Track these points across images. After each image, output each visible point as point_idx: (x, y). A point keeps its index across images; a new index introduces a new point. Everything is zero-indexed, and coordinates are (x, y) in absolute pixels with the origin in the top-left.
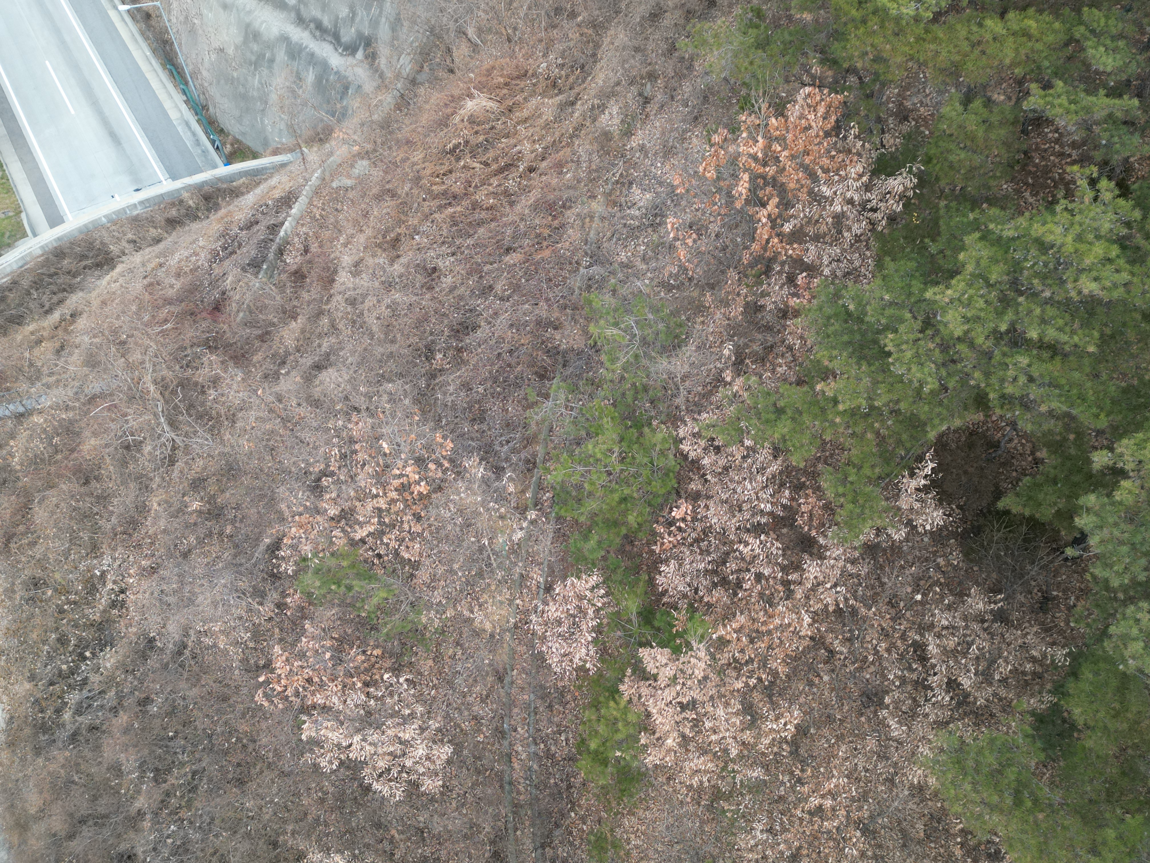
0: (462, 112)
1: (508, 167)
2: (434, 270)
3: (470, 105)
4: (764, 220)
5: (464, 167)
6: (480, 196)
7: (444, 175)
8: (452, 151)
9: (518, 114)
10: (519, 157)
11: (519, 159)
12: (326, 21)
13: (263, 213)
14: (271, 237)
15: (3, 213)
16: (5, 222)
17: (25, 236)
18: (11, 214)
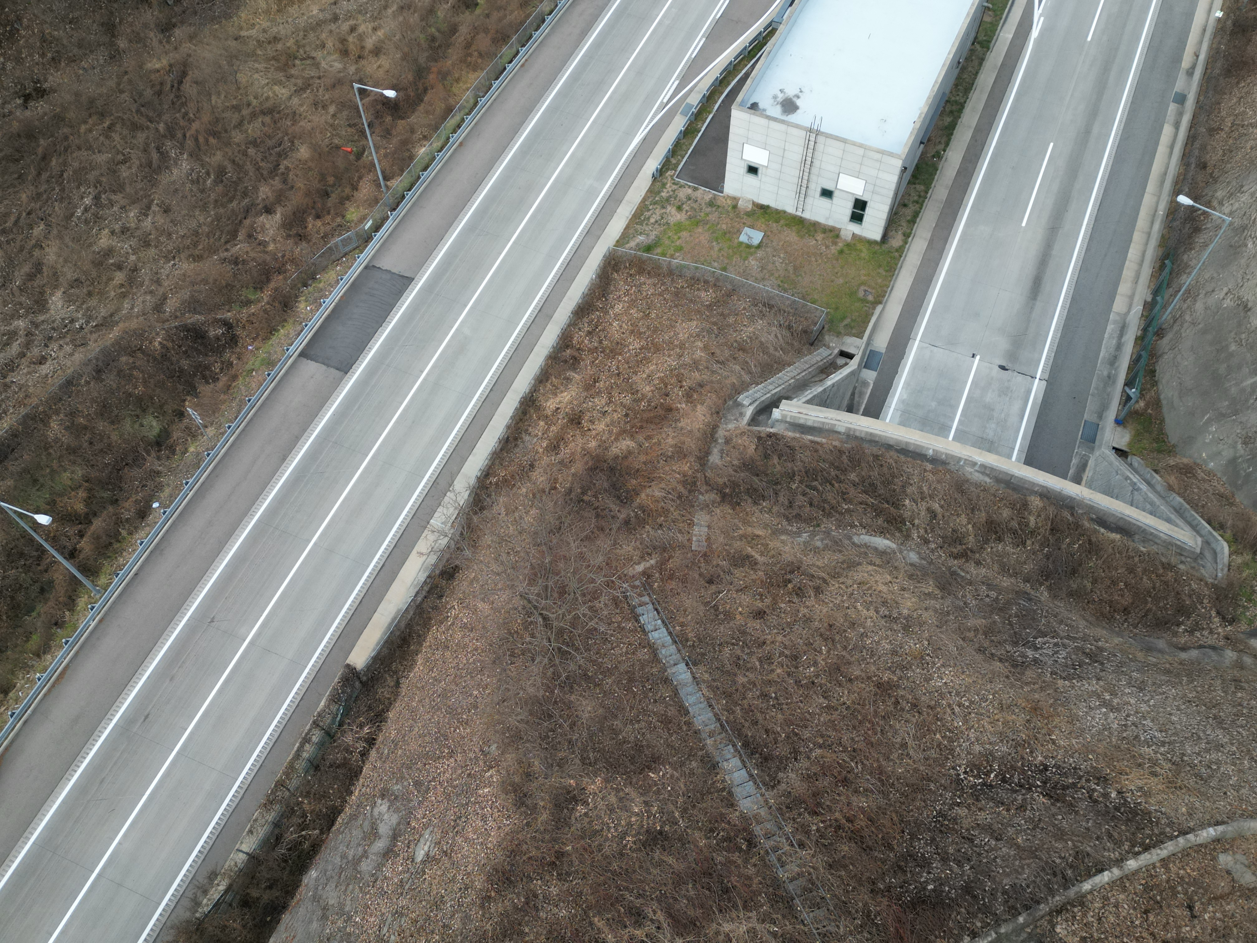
15: (865, 291)
16: (858, 304)
17: (860, 336)
18: (870, 298)
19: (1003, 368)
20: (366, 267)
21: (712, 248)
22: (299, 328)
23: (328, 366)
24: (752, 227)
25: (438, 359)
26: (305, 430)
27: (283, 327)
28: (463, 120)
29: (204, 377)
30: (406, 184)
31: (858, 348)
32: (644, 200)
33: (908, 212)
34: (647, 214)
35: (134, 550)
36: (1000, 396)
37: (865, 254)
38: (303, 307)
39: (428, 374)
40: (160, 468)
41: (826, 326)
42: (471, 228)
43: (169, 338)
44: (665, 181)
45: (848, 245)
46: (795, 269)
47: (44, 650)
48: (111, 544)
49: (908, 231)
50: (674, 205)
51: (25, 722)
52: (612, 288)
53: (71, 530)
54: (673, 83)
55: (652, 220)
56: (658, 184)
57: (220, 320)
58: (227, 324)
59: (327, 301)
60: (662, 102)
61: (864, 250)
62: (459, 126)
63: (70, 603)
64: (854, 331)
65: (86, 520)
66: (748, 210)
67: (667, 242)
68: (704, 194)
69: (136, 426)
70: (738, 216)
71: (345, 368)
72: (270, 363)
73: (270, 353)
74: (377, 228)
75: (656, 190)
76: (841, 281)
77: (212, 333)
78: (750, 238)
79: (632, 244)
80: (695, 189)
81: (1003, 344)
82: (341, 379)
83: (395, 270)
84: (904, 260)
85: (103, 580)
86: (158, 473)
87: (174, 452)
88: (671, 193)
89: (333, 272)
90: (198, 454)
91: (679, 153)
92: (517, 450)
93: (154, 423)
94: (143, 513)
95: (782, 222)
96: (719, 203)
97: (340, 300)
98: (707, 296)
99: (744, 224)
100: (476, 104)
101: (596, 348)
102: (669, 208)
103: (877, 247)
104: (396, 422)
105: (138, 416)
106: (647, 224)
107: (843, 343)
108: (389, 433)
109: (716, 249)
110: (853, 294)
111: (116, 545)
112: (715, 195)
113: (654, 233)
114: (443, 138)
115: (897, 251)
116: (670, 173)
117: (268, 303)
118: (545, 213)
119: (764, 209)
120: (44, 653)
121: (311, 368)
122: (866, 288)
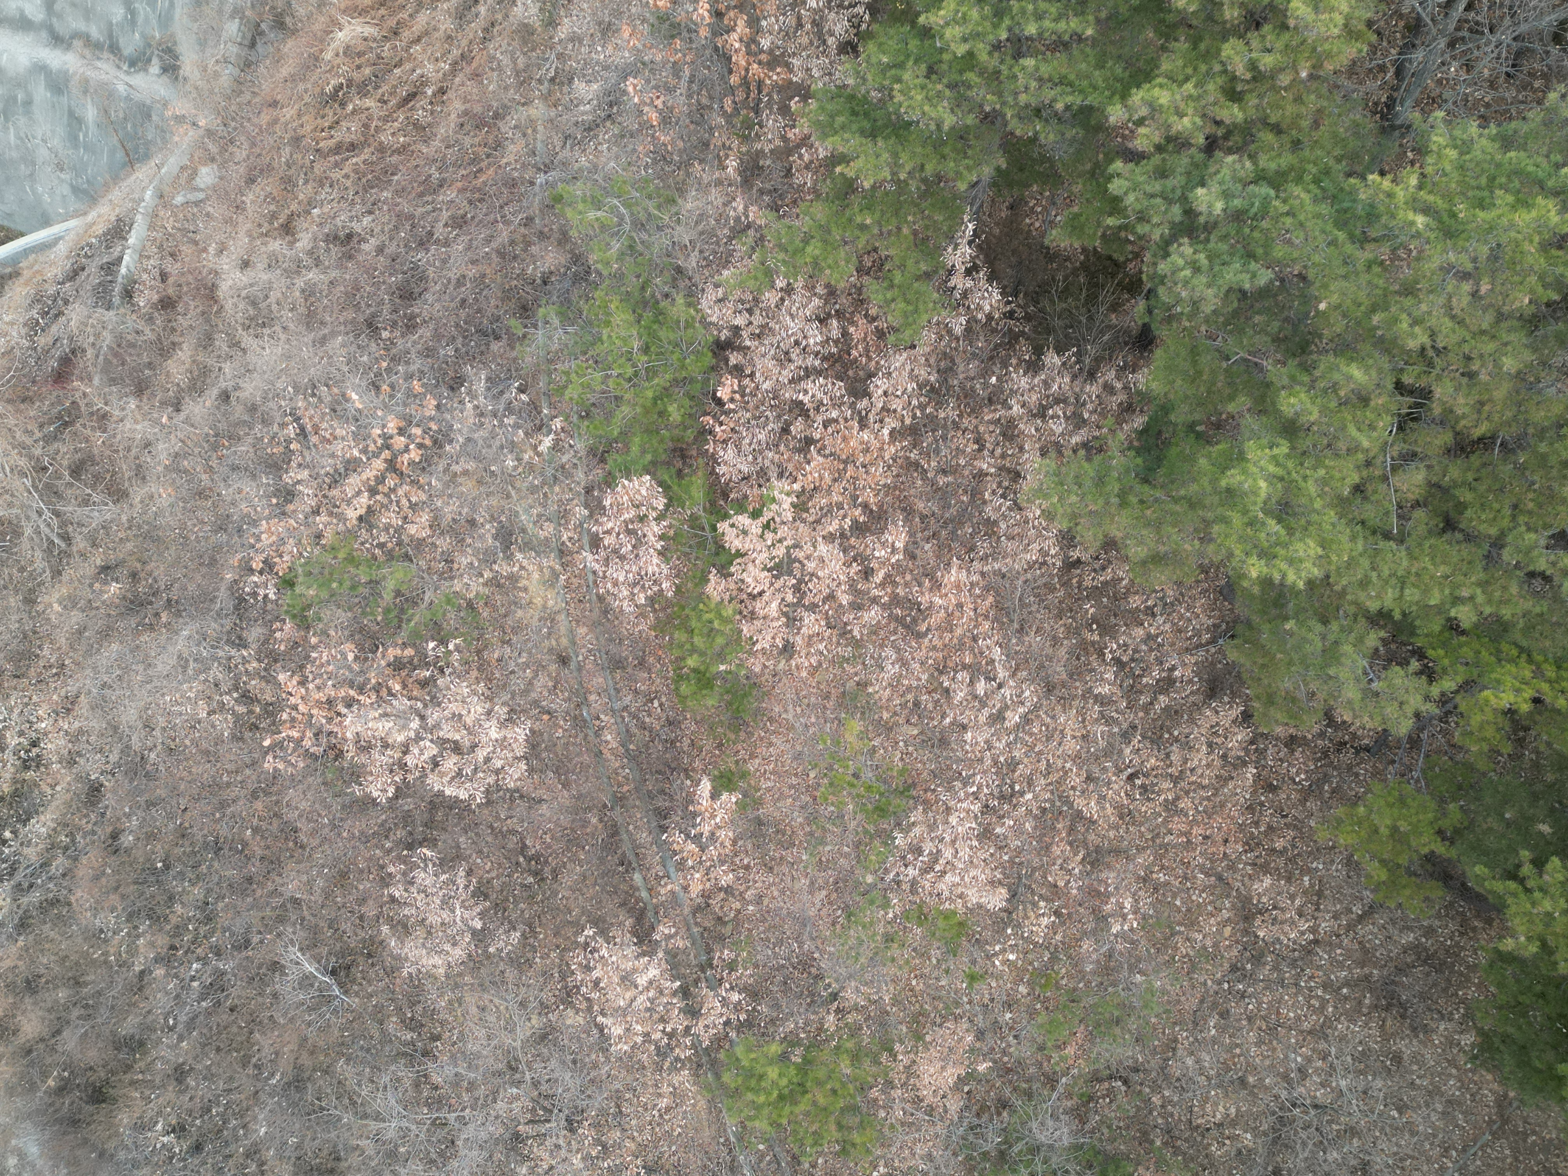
0: (333, 46)
1: (412, 96)
2: (349, 236)
3: (341, 36)
4: (737, 45)
5: (354, 111)
6: (385, 138)
7: (330, 128)
8: (334, 96)
9: (406, 35)
10: (424, 82)
11: (424, 84)
12: (95, 32)
13: (86, 256)
14: (109, 278)
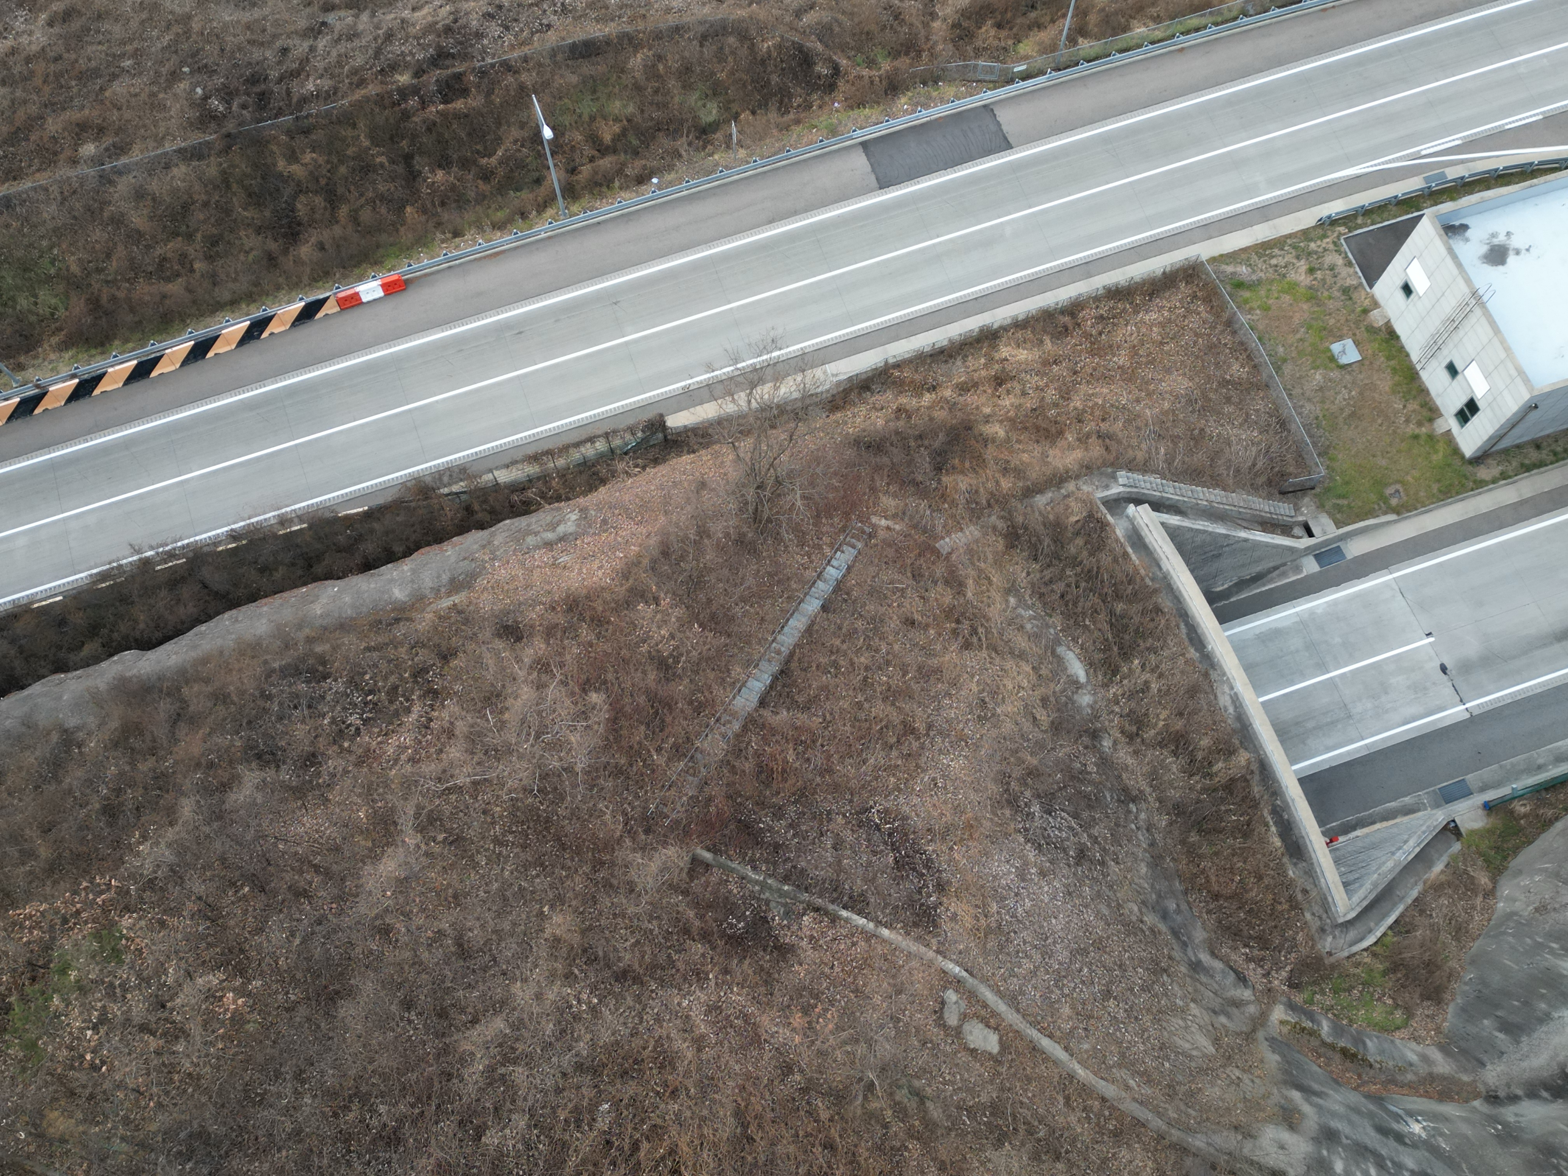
15: (1397, 491)
16: (1373, 497)
17: (1339, 524)
18: (1394, 502)
19: (1444, 669)
20: (985, 106)
21: (1295, 331)
22: (881, 119)
23: (873, 170)
24: (1357, 344)
25: (961, 237)
26: (806, 211)
27: (872, 107)
28: (1205, 27)
29: (781, 102)
30: (1092, 53)
31: (1325, 533)
32: (1290, 236)
33: (1534, 455)
34: (1276, 251)
35: (612, 204)
36: (1409, 687)
37: (1437, 458)
38: (903, 102)
39: (940, 243)
40: (684, 153)
41: (1318, 490)
42: (1106, 139)
43: (779, 47)
44: (1329, 233)
45: (1431, 437)
46: (1353, 415)
47: (500, 226)
48: (601, 185)
49: (1511, 474)
50: (1310, 262)
51: (450, 267)
52: (1167, 294)
53: (588, 151)
54: (1454, 140)
55: (1274, 262)
56: (1320, 232)
57: (834, 62)
58: (836, 70)
59: (924, 112)
60: (1419, 152)
61: (1441, 454)
62: (1197, 30)
63: (543, 206)
64: (1338, 516)
65: (603, 150)
66: (1376, 325)
67: (1263, 293)
68: (1353, 275)
69: (700, 103)
70: (1357, 323)
71: (884, 184)
72: (833, 132)
73: (840, 123)
74: (1026, 76)
75: (1312, 235)
76: (1384, 462)
77: (818, 68)
78: (1344, 352)
79: (1229, 269)
80: (1350, 264)
81: (1472, 648)
82: (872, 191)
83: (1004, 128)
84: (1474, 496)
85: (575, 208)
86: (680, 156)
87: (704, 148)
88: (1320, 250)
89: (954, 89)
90: (717, 165)
91: (1374, 216)
92: (943, 366)
93: (714, 112)
94: (642, 180)
95: (1392, 363)
96: (1355, 296)
97: (936, 120)
98: (1237, 370)
99: (1354, 335)
100: (1235, 19)
101: (1091, 335)
102: (1302, 262)
103: (1457, 462)
104: (878, 263)
105: (707, 96)
106: (1265, 261)
107: (1316, 517)
108: (864, 267)
109: (1298, 336)
110: (1380, 484)
111: (604, 189)
112: (1361, 284)
113: (1262, 275)
114: (1169, 33)
115: (1475, 482)
116: (1342, 229)
117: (880, 77)
118: (1187, 176)
119: (1391, 335)
120: (499, 228)
121: (860, 161)
122: (1401, 490)
